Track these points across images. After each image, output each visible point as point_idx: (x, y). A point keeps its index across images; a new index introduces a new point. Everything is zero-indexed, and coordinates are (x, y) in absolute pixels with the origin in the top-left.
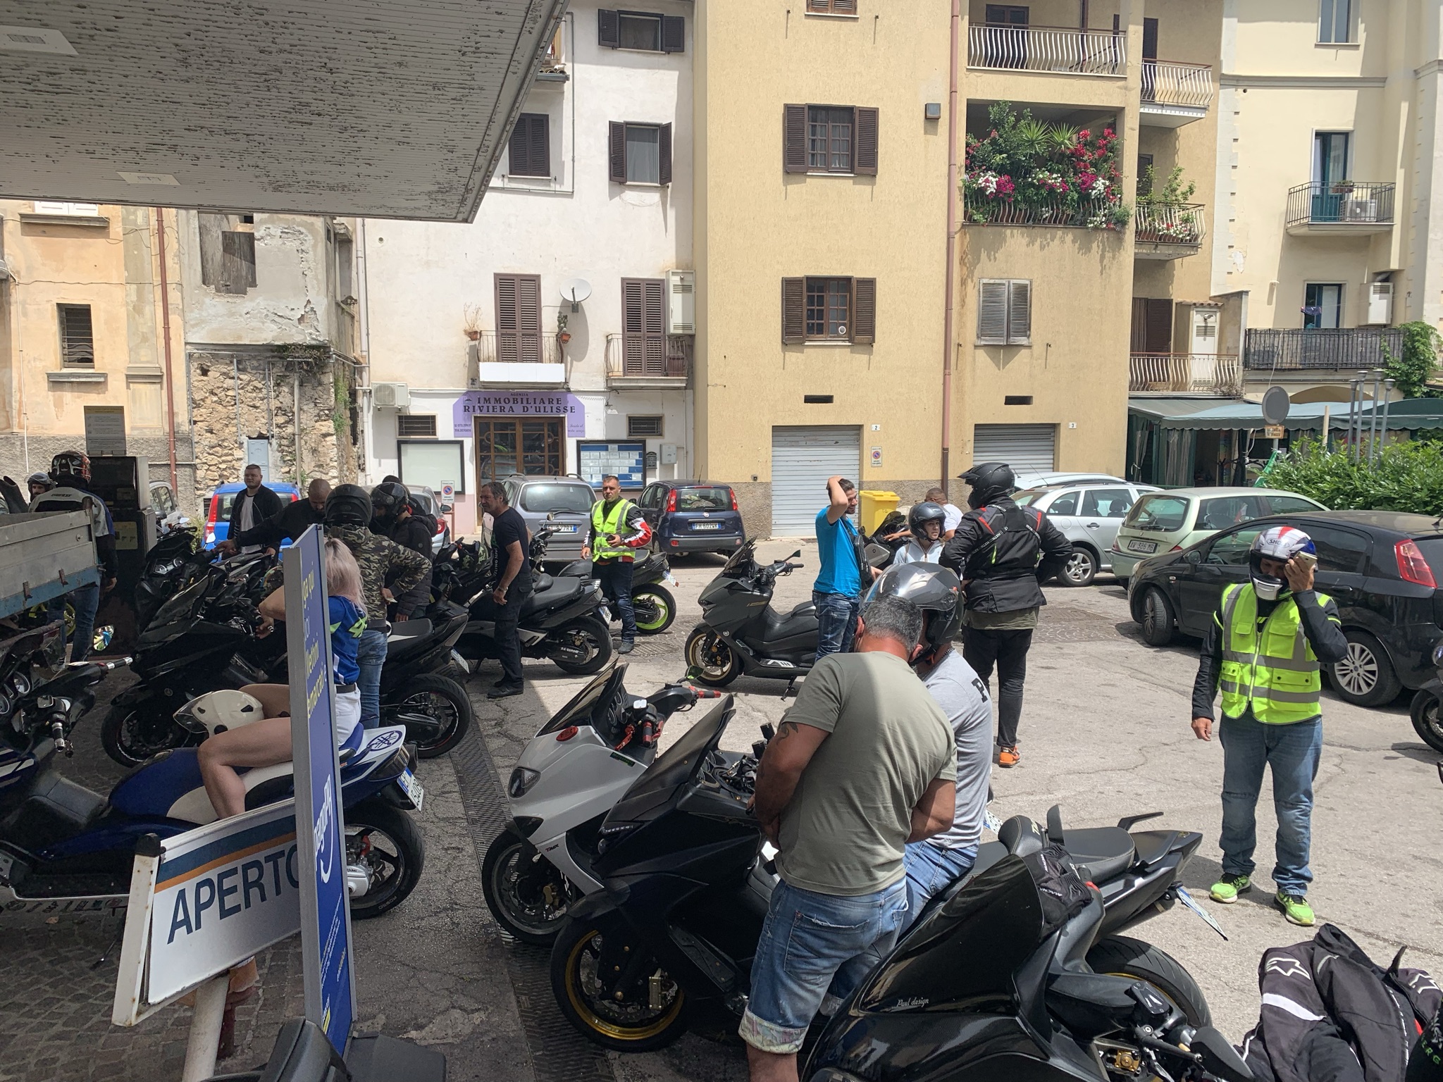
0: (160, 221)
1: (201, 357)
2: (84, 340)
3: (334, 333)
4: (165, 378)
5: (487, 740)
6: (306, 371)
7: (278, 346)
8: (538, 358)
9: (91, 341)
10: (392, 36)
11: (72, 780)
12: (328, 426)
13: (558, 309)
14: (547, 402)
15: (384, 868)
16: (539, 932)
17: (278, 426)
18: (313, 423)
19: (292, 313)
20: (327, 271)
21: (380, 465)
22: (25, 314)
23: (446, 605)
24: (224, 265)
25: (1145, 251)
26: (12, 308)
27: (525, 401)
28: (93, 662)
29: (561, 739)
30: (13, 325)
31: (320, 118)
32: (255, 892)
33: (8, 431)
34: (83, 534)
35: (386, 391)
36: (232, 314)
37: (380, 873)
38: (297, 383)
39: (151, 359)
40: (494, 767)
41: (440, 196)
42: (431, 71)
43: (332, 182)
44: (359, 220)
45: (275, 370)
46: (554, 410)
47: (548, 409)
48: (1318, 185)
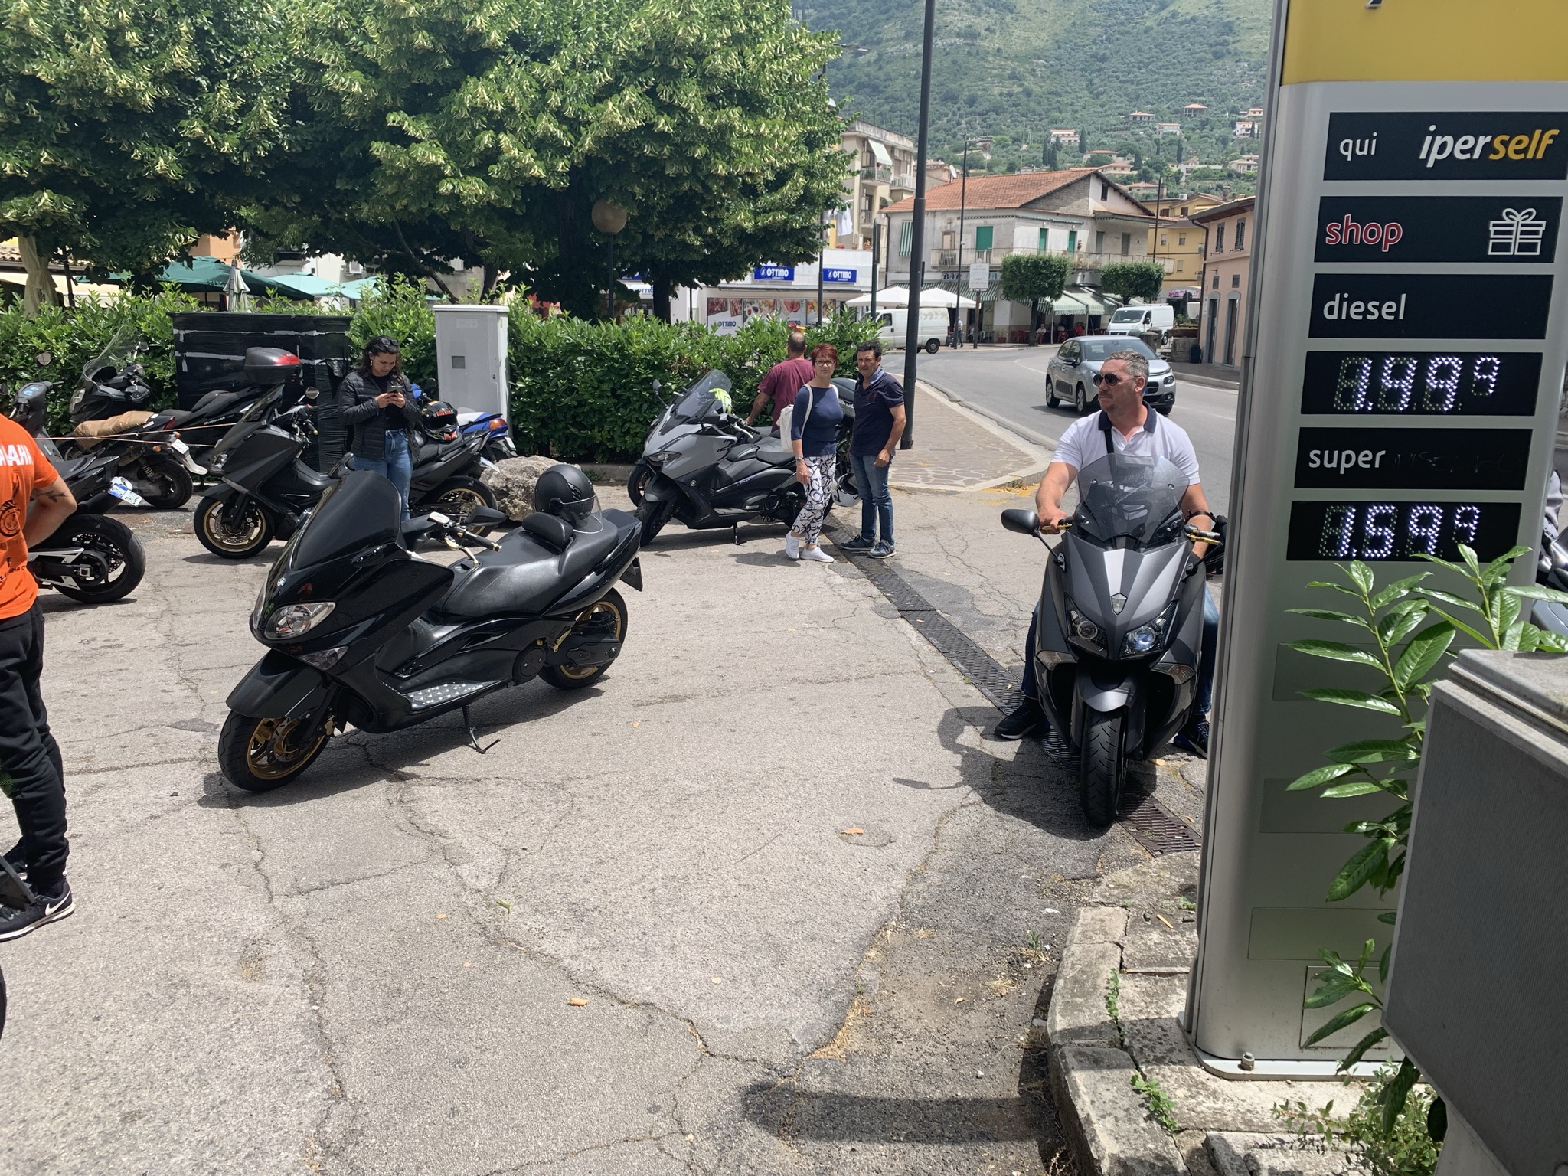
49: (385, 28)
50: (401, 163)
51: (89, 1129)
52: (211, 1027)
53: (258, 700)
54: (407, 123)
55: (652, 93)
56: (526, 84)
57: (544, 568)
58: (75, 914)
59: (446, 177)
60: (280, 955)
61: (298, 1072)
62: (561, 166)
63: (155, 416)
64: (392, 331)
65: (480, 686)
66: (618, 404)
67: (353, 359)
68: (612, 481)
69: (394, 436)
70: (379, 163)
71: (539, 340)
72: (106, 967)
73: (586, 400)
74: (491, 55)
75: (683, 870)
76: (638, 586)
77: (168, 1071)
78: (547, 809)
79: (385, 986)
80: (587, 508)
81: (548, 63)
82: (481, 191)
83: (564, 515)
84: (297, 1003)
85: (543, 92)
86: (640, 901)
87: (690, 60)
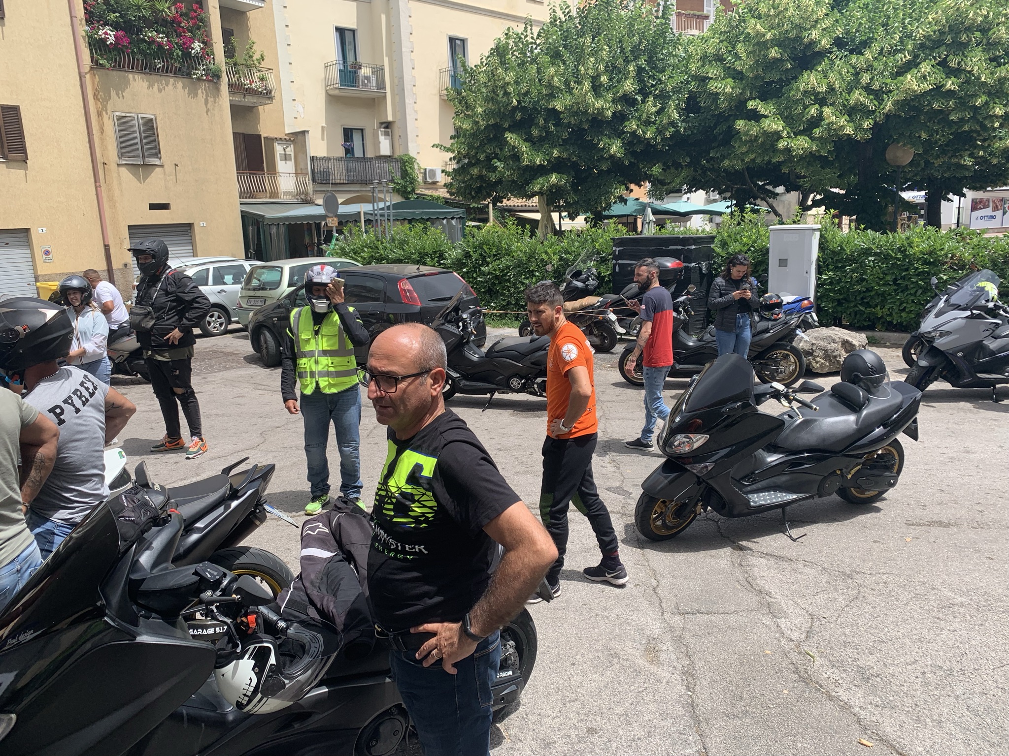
25: (237, 98)
48: (341, 62)
49: (751, 49)
50: (754, 131)
51: (571, 731)
52: (632, 688)
53: (659, 488)
54: (760, 106)
55: (943, 64)
56: (844, 71)
57: (845, 421)
58: (561, 597)
59: (782, 138)
60: (667, 649)
61: (681, 734)
62: (866, 124)
63: (601, 299)
64: (740, 243)
65: (795, 496)
66: (897, 290)
67: (714, 261)
68: (888, 344)
69: (742, 317)
70: (738, 132)
71: (841, 246)
72: (577, 634)
73: (873, 287)
74: (821, 55)
75: (948, 663)
76: (915, 437)
77: (610, 709)
78: (840, 591)
79: (732, 691)
80: (879, 381)
81: (862, 54)
82: (806, 145)
83: (862, 384)
84: (679, 687)
85: (857, 74)
86: (913, 679)
87: (978, 34)
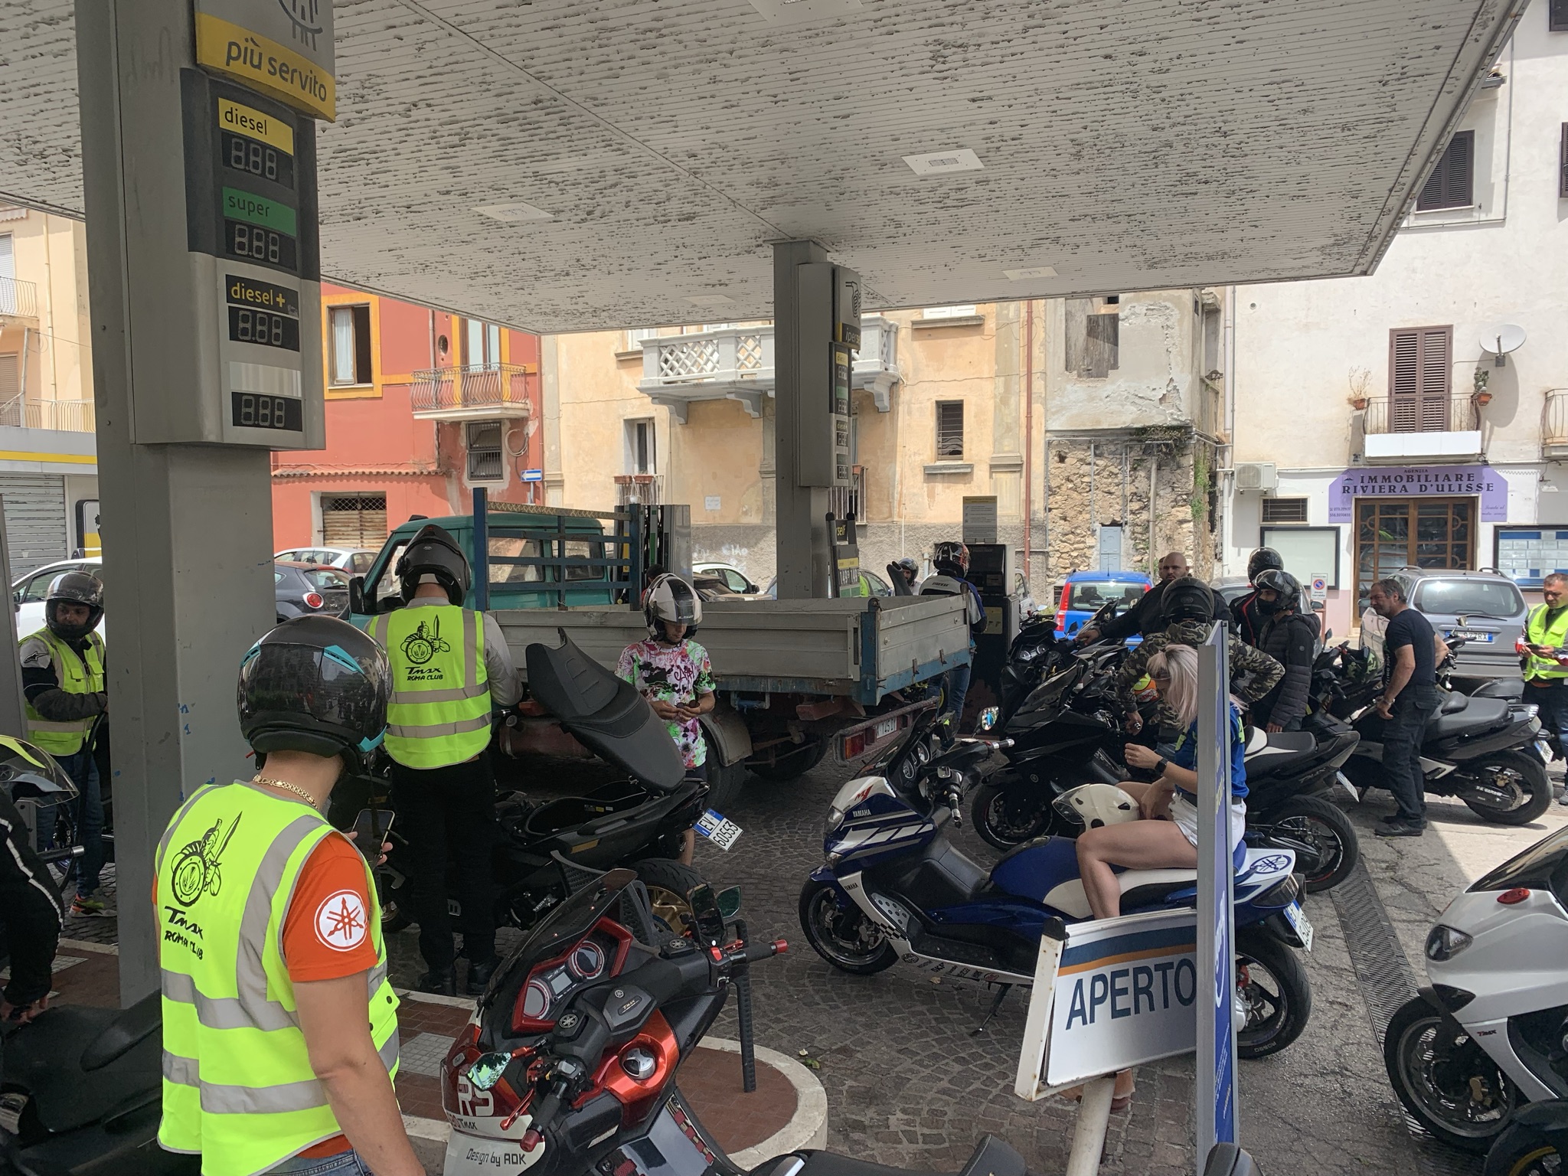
0: (1030, 313)
1: (1059, 444)
2: (955, 434)
3: (1197, 411)
4: (1024, 466)
5: (1376, 884)
6: (1165, 454)
7: (1137, 429)
8: (1444, 426)
9: (961, 434)
10: (1300, 83)
11: (961, 851)
12: (1186, 512)
13: (1475, 365)
14: (1453, 478)
15: (1263, 1007)
16: (1463, 1133)
17: (1133, 513)
18: (1169, 509)
19: (1154, 393)
20: (1193, 346)
21: (1239, 555)
22: (910, 413)
23: (1325, 718)
24: (1087, 349)
26: (900, 408)
27: (1423, 479)
28: (981, 741)
29: (1502, 900)
30: (900, 424)
31: (1207, 186)
32: (1144, 998)
33: (889, 520)
34: (960, 618)
35: (1252, 471)
36: (1091, 399)
37: (1259, 1011)
38: (1154, 467)
39: (1012, 449)
40: (1387, 918)
41: (1335, 249)
42: (1341, 111)
43: (1211, 251)
44: (1229, 288)
45: (1132, 454)
46: (1464, 488)
47: (1455, 487)
